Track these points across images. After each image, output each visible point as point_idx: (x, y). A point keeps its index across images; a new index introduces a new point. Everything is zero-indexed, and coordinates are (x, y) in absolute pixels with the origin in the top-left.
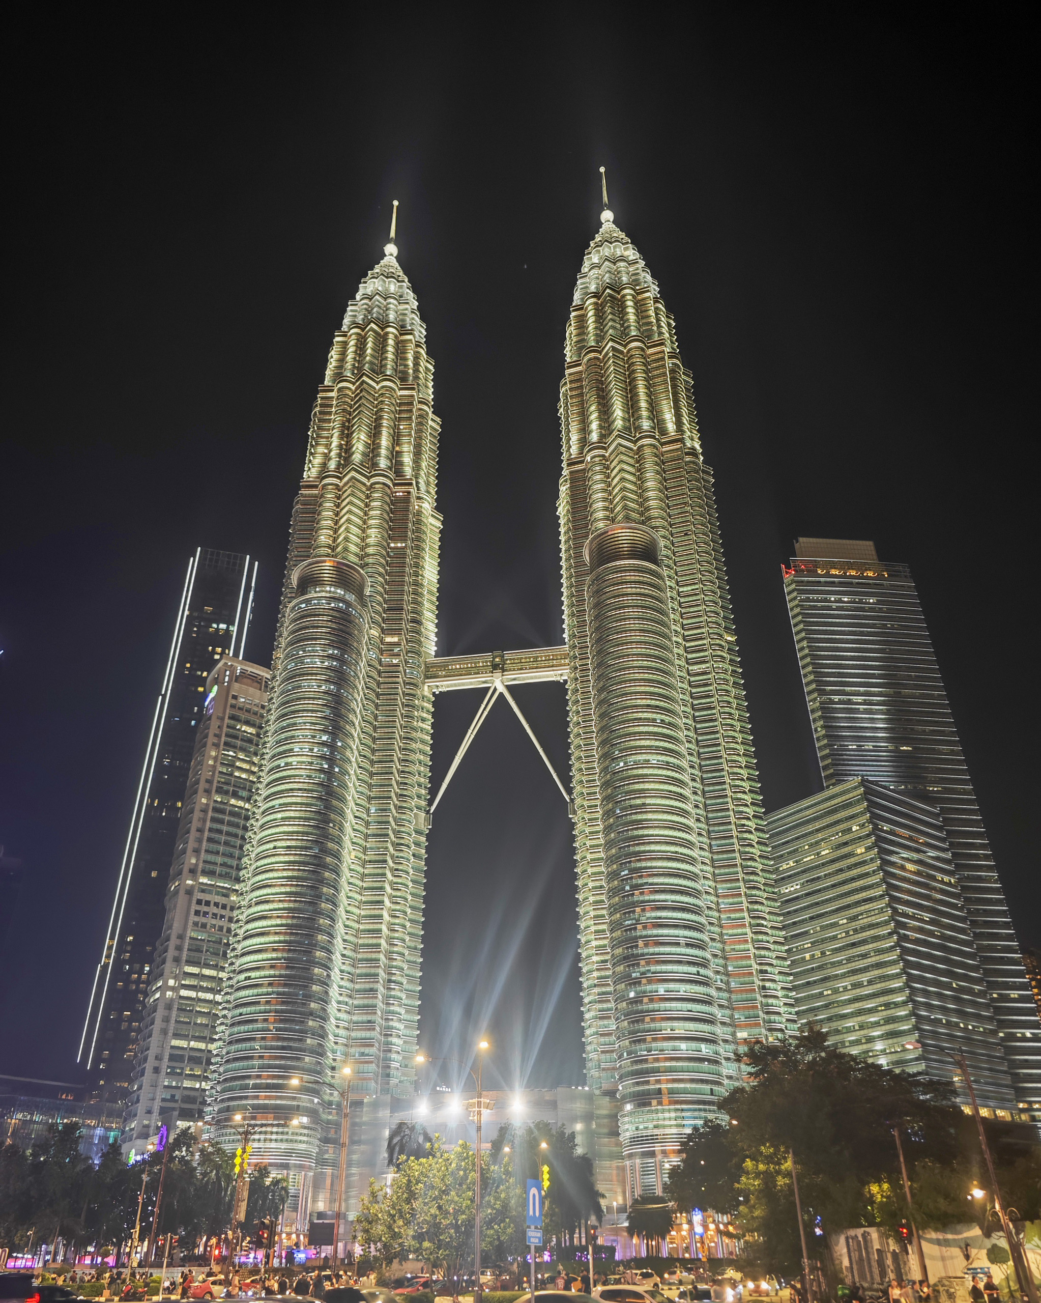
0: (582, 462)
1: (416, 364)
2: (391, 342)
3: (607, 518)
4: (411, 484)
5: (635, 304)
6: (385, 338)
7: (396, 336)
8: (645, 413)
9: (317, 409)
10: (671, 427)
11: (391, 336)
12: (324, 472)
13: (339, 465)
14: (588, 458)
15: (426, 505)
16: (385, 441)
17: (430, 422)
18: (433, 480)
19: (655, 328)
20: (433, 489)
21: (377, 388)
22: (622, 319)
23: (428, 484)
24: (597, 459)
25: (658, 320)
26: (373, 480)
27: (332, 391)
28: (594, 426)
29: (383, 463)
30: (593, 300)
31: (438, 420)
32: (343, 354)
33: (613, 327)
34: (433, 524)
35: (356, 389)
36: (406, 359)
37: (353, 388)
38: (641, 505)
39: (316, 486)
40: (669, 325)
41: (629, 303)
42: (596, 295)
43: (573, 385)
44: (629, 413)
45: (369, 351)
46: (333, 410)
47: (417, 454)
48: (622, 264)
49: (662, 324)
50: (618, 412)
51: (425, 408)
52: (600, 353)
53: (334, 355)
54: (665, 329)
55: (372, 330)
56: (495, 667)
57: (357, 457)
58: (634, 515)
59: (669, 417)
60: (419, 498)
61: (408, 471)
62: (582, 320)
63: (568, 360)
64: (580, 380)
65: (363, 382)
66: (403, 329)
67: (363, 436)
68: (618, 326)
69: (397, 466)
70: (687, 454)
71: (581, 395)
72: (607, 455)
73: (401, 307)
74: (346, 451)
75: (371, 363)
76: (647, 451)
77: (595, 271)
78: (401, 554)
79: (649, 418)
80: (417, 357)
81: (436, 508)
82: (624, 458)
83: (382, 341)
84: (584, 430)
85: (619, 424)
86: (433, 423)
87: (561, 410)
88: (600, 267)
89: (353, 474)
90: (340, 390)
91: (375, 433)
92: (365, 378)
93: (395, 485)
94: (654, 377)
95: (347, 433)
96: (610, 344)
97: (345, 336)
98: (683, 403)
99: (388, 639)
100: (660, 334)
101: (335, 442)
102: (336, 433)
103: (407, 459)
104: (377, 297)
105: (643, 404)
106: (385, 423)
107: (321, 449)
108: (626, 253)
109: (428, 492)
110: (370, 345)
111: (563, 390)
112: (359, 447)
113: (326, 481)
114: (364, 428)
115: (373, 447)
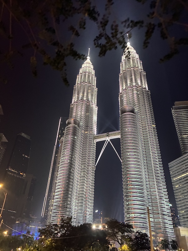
1: (92, 79)
2: (87, 75)
4: (90, 102)
5: (133, 60)
6: (86, 75)
8: (134, 82)
9: (74, 90)
10: (140, 84)
11: (87, 74)
13: (77, 100)
14: (123, 92)
15: (94, 106)
16: (85, 94)
17: (95, 89)
18: (96, 100)
19: (137, 64)
20: (96, 102)
21: (84, 84)
22: (130, 64)
23: (94, 101)
24: (125, 92)
25: (137, 62)
26: (83, 102)
27: (76, 86)
28: (124, 86)
29: (85, 99)
30: (124, 61)
31: (97, 88)
32: (79, 79)
33: (128, 66)
34: (95, 109)
36: (90, 78)
37: (80, 85)
38: (133, 101)
39: (73, 105)
41: (131, 60)
43: (121, 78)
44: (131, 82)
45: (83, 78)
46: (76, 90)
47: (92, 95)
50: (129, 82)
51: (94, 87)
52: (125, 71)
54: (139, 64)
55: (83, 74)
56: (107, 136)
57: (80, 98)
58: (131, 103)
59: (139, 82)
60: (92, 104)
61: (90, 99)
62: (122, 65)
63: (121, 73)
66: (89, 73)
67: (81, 94)
69: (88, 99)
70: (143, 89)
73: (90, 68)
74: (78, 97)
75: (83, 80)
76: (134, 89)
78: (88, 116)
80: (92, 77)
81: (96, 106)
82: (130, 91)
83: (85, 76)
85: (129, 85)
89: (79, 102)
91: (83, 93)
93: (87, 103)
95: (78, 94)
96: (127, 69)
97: (79, 76)
99: (86, 132)
101: (76, 96)
102: (77, 94)
103: (90, 97)
104: (85, 67)
105: (134, 80)
106: (85, 91)
107: (74, 98)
111: (119, 79)
112: (80, 96)
113: (75, 103)
114: (81, 93)
115: (83, 96)
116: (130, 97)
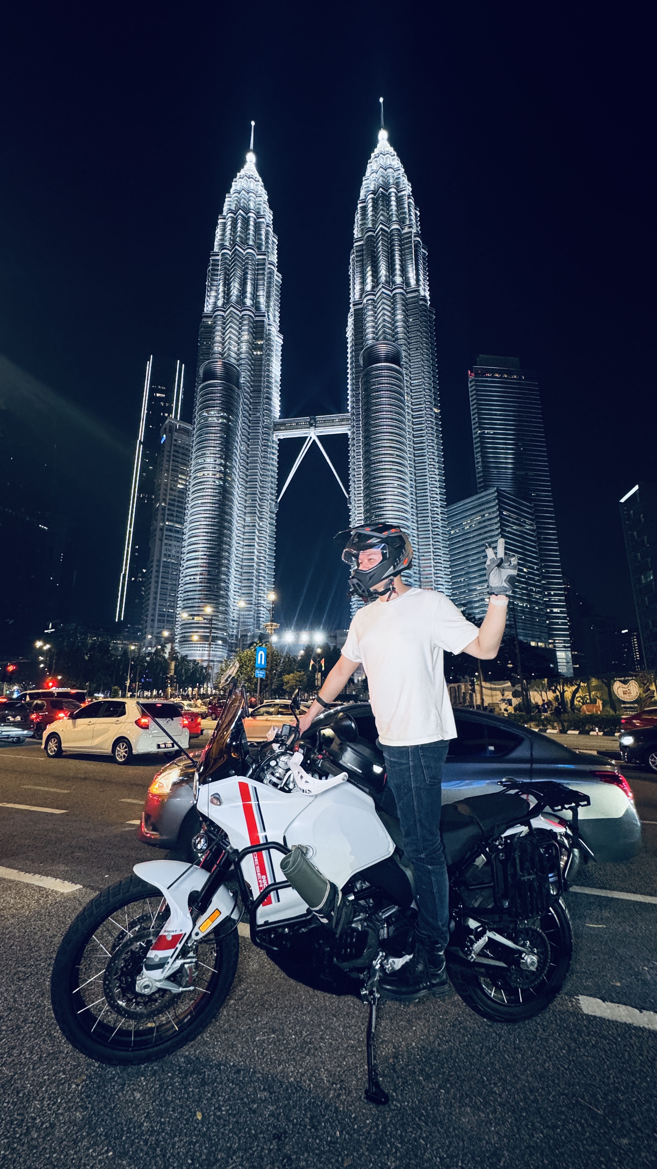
0: (361, 303)
1: (267, 238)
2: (252, 223)
3: (374, 338)
4: (264, 316)
5: (397, 199)
6: (248, 220)
7: (255, 219)
8: (398, 272)
9: (210, 268)
10: (413, 282)
11: (252, 219)
12: (215, 308)
13: (224, 304)
14: (365, 301)
15: (273, 329)
16: (249, 289)
17: (276, 277)
18: (278, 314)
19: (407, 216)
20: (278, 320)
21: (244, 253)
22: (388, 209)
23: (274, 316)
24: (370, 302)
25: (410, 211)
26: (243, 313)
27: (218, 255)
28: (369, 280)
29: (248, 302)
30: (372, 196)
31: (280, 275)
32: (224, 230)
33: (382, 215)
34: (277, 341)
35: (232, 254)
36: (261, 235)
37: (230, 253)
38: (393, 330)
39: (211, 317)
40: (416, 214)
41: (393, 198)
42: (374, 193)
43: (358, 254)
44: (389, 272)
45: (239, 229)
46: (219, 268)
47: (268, 297)
48: (390, 170)
49: (412, 214)
50: (383, 272)
51: (272, 267)
52: (374, 232)
53: (218, 232)
54: (413, 217)
55: (240, 214)
56: (311, 425)
57: (234, 298)
58: (389, 337)
59: (412, 275)
60: (269, 325)
61: (263, 307)
62: (364, 209)
63: (355, 236)
64: (362, 250)
65: (236, 249)
66: (259, 215)
67: (237, 285)
68: (386, 214)
69: (256, 305)
70: (421, 300)
71: (362, 260)
72: (376, 299)
73: (258, 199)
74: (227, 294)
75: (240, 237)
76: (398, 296)
77: (374, 175)
78: (260, 359)
79: (401, 276)
80: (267, 234)
81: (279, 331)
82: (385, 301)
83: (246, 222)
84: (363, 283)
85: (383, 279)
86: (277, 277)
87: (351, 271)
88: (377, 173)
89: (232, 309)
90: (223, 254)
91: (244, 283)
92: (237, 247)
93: (256, 316)
94: (404, 249)
95: (227, 284)
96: (381, 226)
97: (225, 218)
98: (421, 267)
100: (410, 220)
101: (221, 288)
102: (221, 283)
103: (262, 300)
104: (243, 192)
105: (398, 267)
106: (249, 277)
107: (213, 293)
108: (393, 163)
109: (275, 321)
110: (239, 225)
111: (352, 257)
112: (235, 292)
113: (217, 313)
114: (237, 280)
115: (243, 292)
116: (386, 317)
